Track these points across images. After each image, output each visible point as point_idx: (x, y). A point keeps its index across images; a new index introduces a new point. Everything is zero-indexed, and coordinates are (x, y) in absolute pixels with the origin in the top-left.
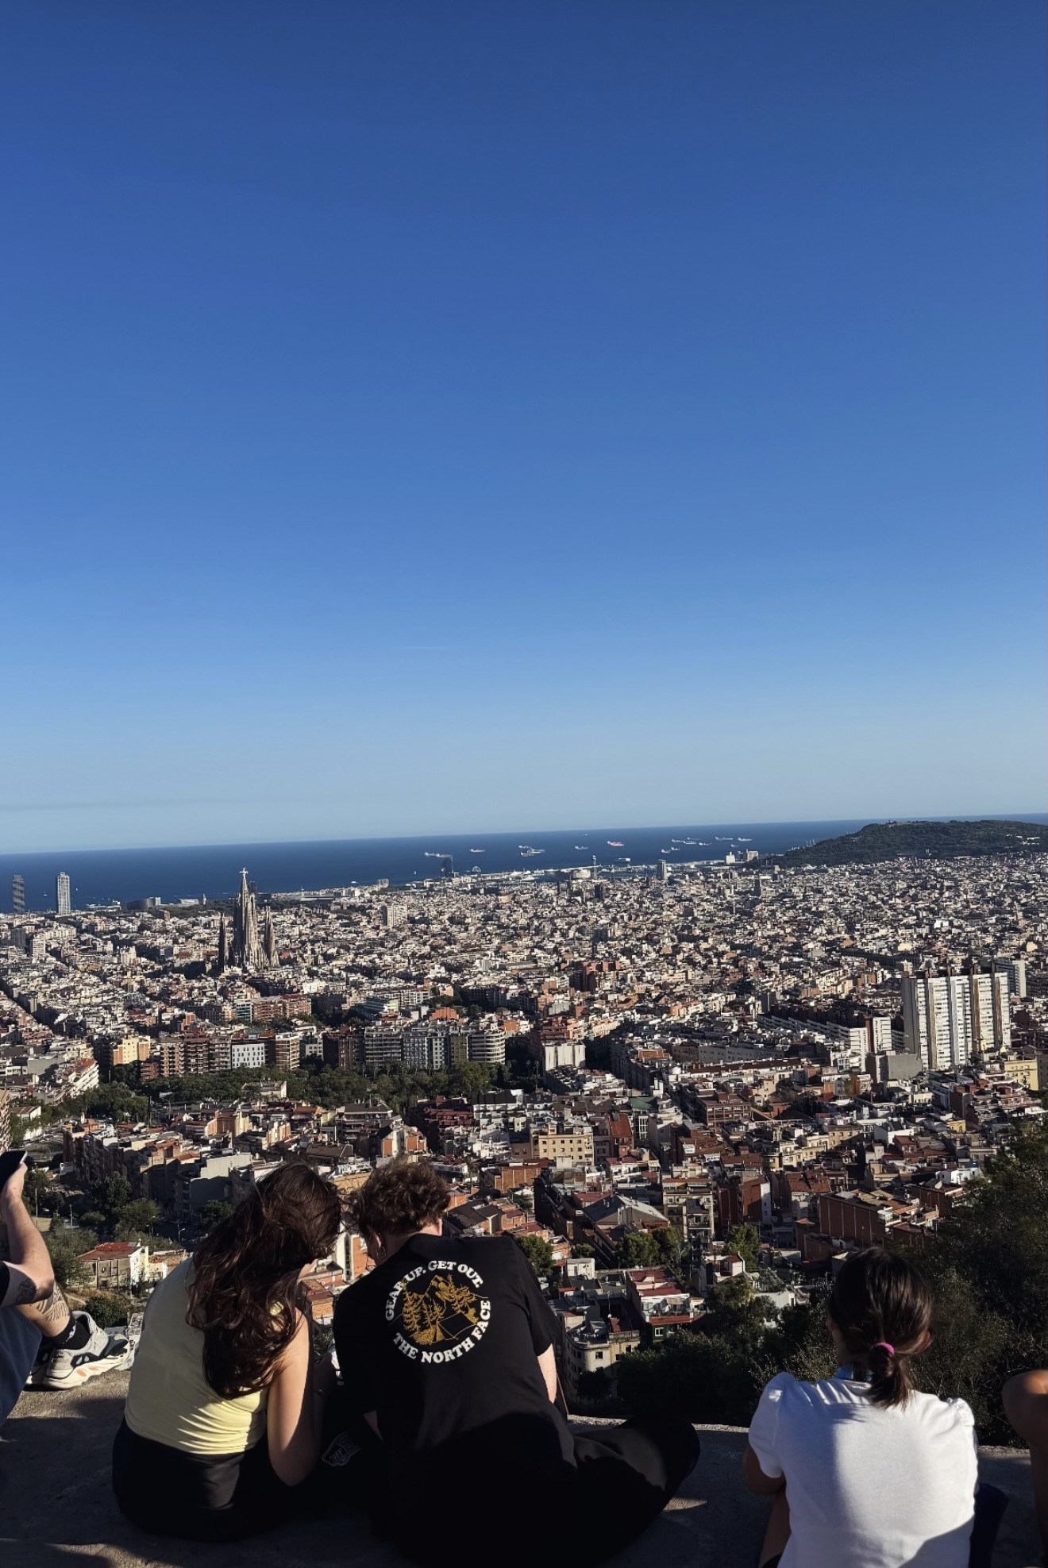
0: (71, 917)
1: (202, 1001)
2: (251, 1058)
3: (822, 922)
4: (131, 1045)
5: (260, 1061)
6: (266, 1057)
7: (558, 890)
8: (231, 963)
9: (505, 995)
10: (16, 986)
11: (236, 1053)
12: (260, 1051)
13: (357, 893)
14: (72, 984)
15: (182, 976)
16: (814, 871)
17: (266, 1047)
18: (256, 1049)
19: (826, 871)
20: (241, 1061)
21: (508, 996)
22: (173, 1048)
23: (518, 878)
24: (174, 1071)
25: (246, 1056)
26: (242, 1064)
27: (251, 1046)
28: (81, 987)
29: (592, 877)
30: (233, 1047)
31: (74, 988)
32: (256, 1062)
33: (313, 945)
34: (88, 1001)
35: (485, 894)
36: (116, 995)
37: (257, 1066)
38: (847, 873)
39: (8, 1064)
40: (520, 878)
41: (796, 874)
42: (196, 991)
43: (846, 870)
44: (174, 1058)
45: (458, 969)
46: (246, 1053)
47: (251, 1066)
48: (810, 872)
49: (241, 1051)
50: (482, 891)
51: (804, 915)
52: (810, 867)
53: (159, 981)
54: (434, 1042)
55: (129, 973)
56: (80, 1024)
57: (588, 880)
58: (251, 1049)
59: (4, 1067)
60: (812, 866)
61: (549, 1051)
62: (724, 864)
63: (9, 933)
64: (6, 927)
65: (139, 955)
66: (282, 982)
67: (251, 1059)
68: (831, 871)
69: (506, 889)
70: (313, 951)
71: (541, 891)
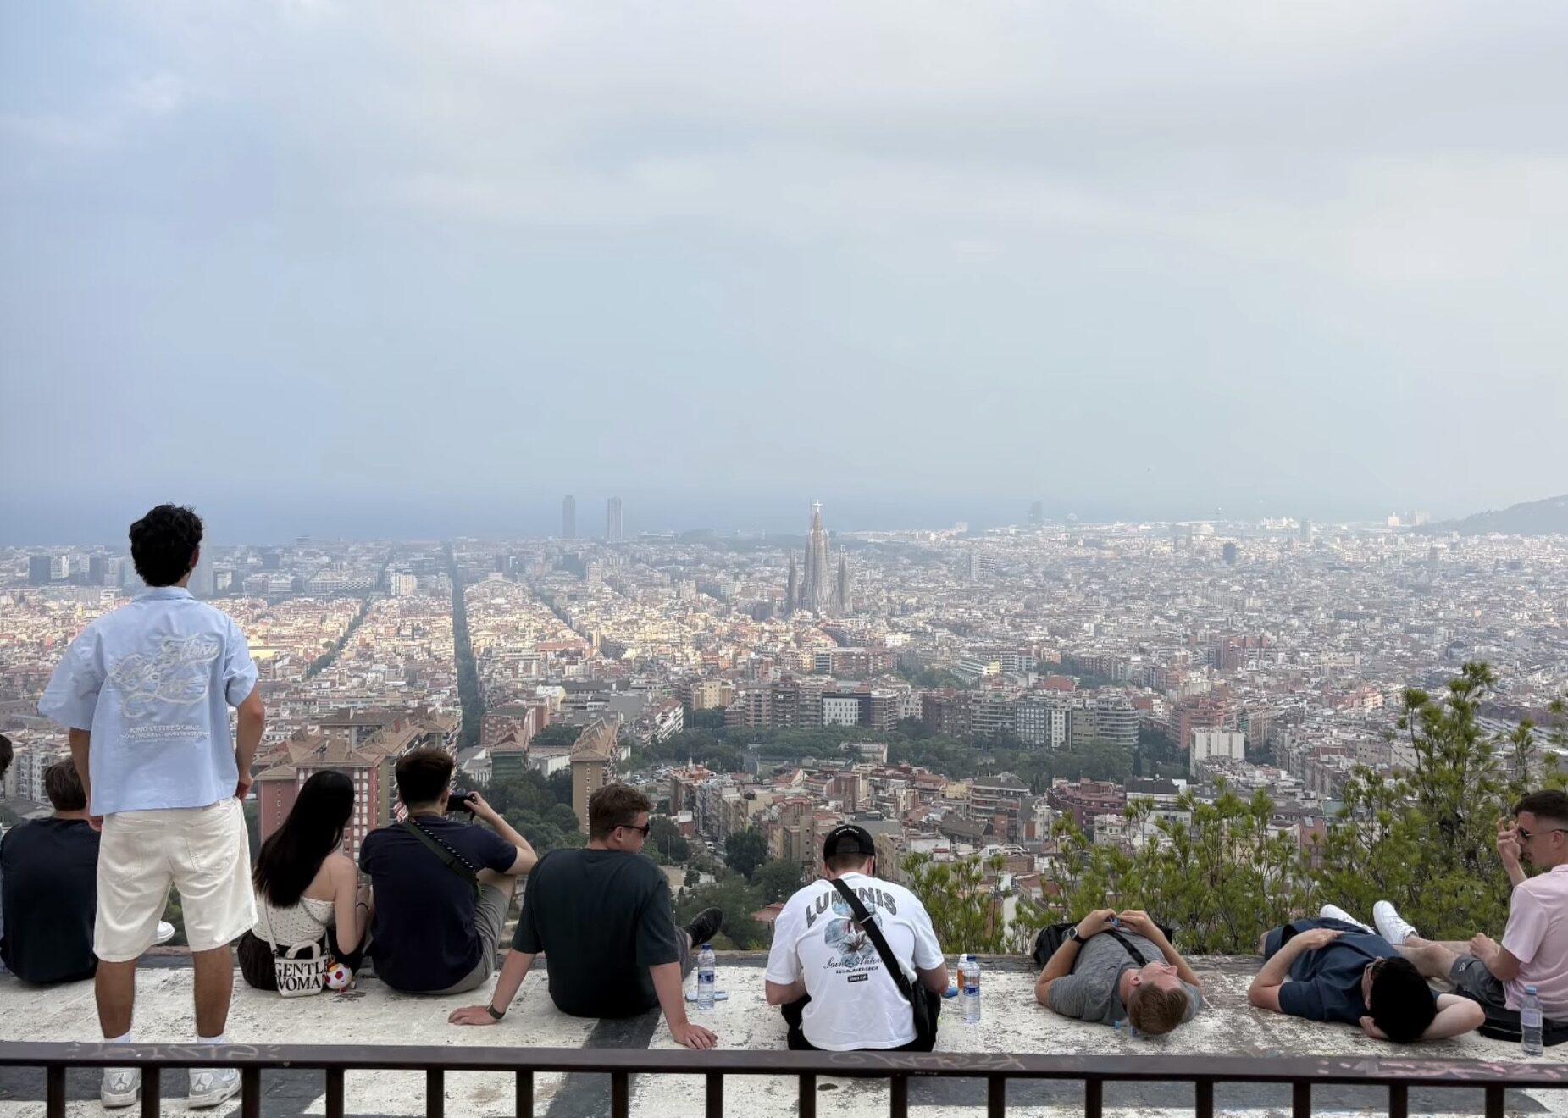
0: (624, 544)
1: (776, 646)
2: (844, 712)
3: (1523, 605)
4: (714, 689)
5: (853, 718)
6: (860, 715)
7: (1175, 547)
8: (802, 605)
9: (1125, 670)
10: (574, 615)
11: (826, 706)
12: (854, 707)
13: (933, 537)
14: (635, 617)
15: (749, 616)
16: (1506, 541)
17: (859, 704)
18: (849, 704)
19: (1521, 542)
20: (833, 716)
21: (1130, 669)
22: (759, 696)
23: (1122, 529)
24: (760, 721)
25: (838, 712)
26: (834, 720)
27: (843, 701)
28: (644, 621)
29: (1216, 534)
30: (825, 700)
31: (636, 621)
32: (849, 719)
33: (889, 593)
34: (654, 637)
35: (1084, 546)
36: (683, 633)
37: (849, 724)
38: (1549, 547)
39: (589, 698)
40: (1125, 531)
41: (1480, 544)
42: (767, 634)
43: (1547, 542)
44: (760, 706)
45: (1065, 633)
46: (838, 708)
47: (844, 723)
48: (1499, 542)
49: (833, 706)
50: (1081, 543)
51: (1497, 595)
52: (1498, 536)
53: (725, 621)
54: (1053, 715)
55: (691, 609)
56: (652, 661)
57: (1211, 538)
58: (843, 704)
59: (586, 702)
60: (1502, 534)
61: (1201, 737)
62: (1386, 526)
63: (561, 557)
64: (557, 551)
65: (699, 591)
66: (862, 633)
67: (843, 716)
68: (1527, 542)
69: (1109, 543)
70: (889, 600)
71: (1153, 546)
